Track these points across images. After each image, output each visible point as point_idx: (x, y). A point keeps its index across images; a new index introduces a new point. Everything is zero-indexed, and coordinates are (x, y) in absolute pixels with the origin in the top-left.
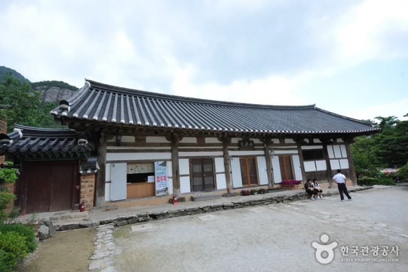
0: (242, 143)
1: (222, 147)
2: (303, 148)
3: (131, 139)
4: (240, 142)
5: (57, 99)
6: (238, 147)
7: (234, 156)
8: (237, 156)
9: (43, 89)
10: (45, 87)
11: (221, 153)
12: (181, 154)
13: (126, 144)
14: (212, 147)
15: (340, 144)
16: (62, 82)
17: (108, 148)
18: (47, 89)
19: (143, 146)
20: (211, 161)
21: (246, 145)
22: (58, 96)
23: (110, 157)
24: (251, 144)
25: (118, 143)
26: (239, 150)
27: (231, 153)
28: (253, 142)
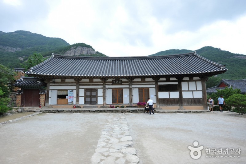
0: (114, 81)
1: (102, 84)
2: (159, 84)
3: (59, 80)
4: (113, 81)
5: (81, 54)
6: (112, 84)
7: (109, 88)
8: (111, 88)
9: (74, 48)
10: (75, 47)
11: (102, 87)
12: (80, 87)
13: (57, 83)
14: (97, 83)
15: (196, 81)
16: (83, 43)
17: (51, 84)
18: (76, 48)
19: (64, 83)
20: (96, 90)
21: (116, 82)
22: (81, 52)
23: (51, 88)
24: (120, 82)
25: (54, 82)
26: (112, 85)
27: (107, 86)
28: (121, 80)
